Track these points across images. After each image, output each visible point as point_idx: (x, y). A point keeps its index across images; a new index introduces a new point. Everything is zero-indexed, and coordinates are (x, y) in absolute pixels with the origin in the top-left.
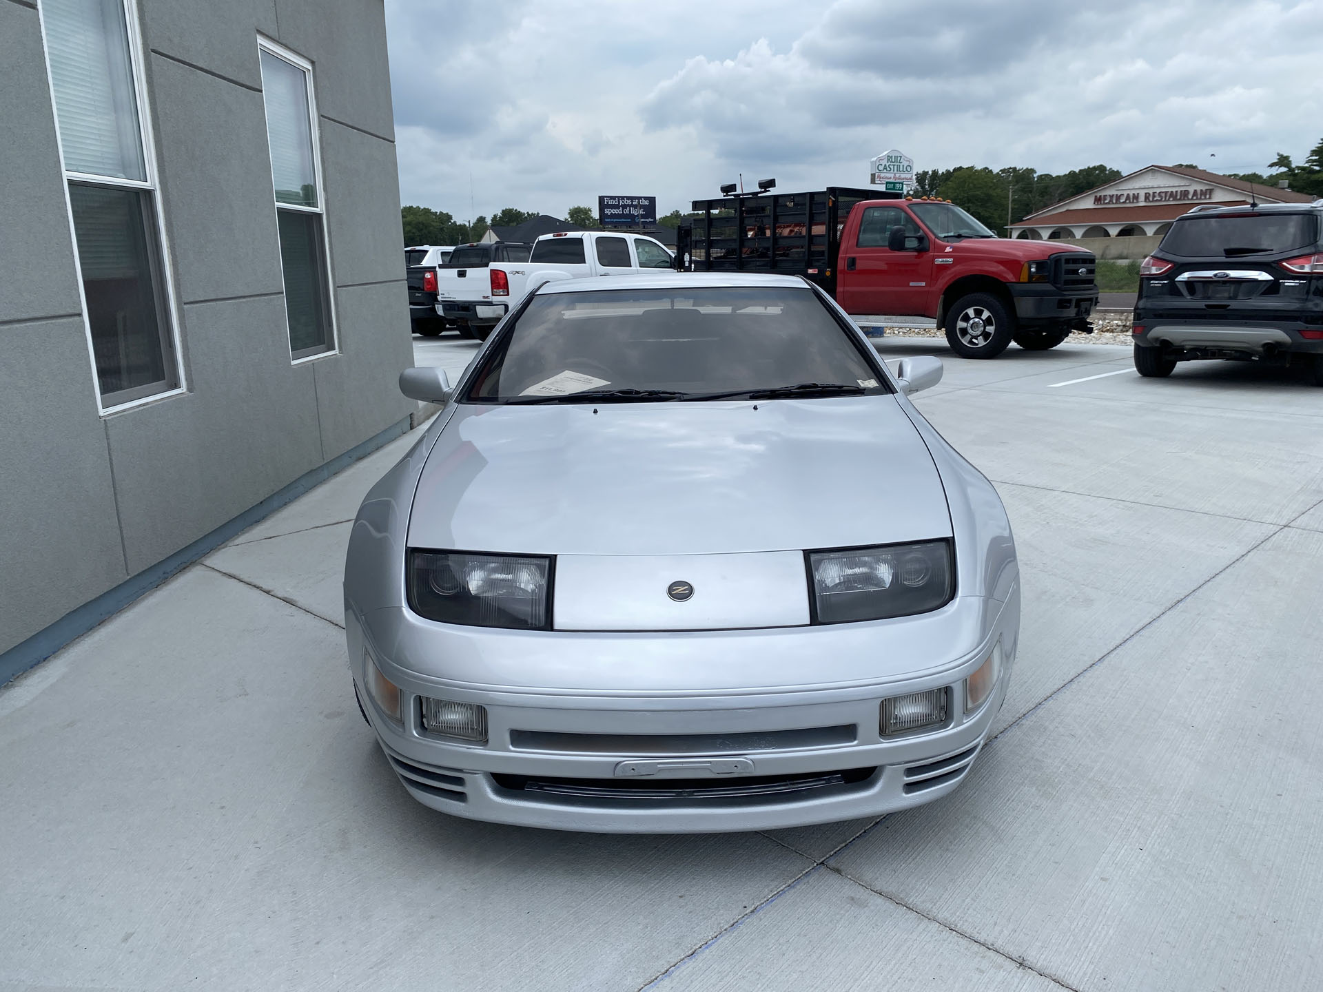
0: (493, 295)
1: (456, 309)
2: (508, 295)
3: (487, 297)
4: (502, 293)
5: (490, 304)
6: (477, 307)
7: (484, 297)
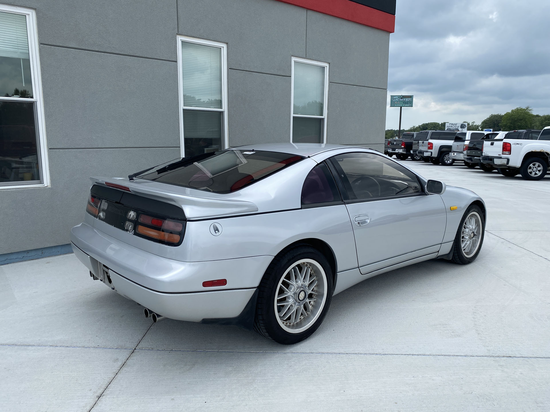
0: (502, 154)
1: (488, 159)
2: (510, 154)
3: (500, 155)
4: (507, 153)
5: (501, 158)
6: (495, 159)
7: (499, 155)
